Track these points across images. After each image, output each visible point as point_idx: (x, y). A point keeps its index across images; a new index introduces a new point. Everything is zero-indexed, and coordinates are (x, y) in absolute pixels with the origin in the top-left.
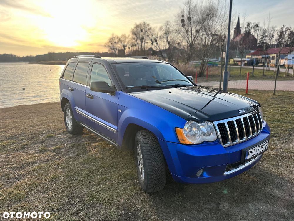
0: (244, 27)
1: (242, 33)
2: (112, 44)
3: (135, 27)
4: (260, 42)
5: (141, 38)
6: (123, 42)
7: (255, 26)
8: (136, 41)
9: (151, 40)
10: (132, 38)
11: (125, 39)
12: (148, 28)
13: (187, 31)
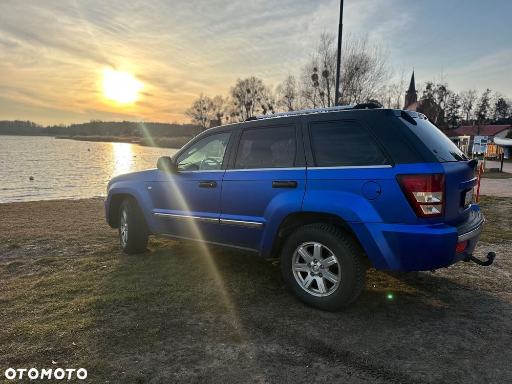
0: (421, 90)
1: (418, 100)
2: (198, 110)
3: (238, 85)
4: (449, 115)
5: (248, 103)
6: (217, 109)
7: (440, 88)
8: (239, 107)
9: (263, 107)
10: (233, 102)
11: (220, 104)
12: (260, 88)
13: (322, 94)
